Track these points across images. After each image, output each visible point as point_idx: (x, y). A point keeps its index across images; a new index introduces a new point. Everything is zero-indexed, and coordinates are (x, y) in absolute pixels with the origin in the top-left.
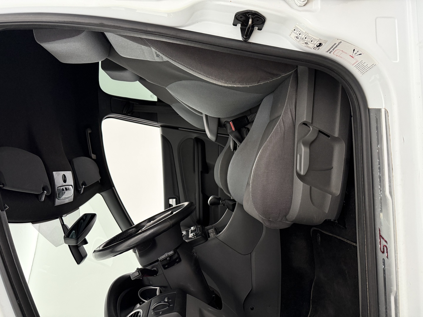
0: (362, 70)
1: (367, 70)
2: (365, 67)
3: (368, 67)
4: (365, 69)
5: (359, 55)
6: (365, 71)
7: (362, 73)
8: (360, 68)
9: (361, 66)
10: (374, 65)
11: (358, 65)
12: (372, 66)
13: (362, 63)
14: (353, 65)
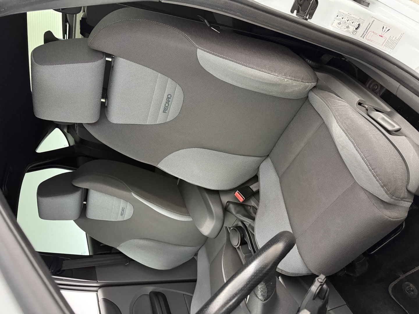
0: (391, 46)
1: (397, 42)
2: (394, 41)
3: (397, 40)
4: (395, 43)
5: (388, 31)
6: (395, 45)
7: (392, 49)
8: (389, 44)
9: (391, 42)
10: (402, 34)
11: (387, 43)
12: (401, 36)
13: (391, 39)
14: (382, 45)
